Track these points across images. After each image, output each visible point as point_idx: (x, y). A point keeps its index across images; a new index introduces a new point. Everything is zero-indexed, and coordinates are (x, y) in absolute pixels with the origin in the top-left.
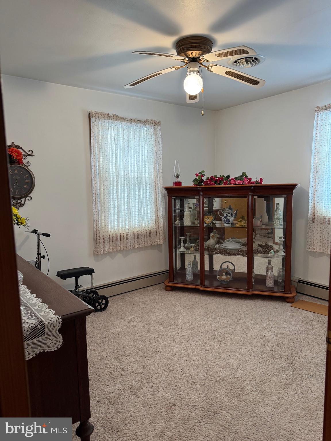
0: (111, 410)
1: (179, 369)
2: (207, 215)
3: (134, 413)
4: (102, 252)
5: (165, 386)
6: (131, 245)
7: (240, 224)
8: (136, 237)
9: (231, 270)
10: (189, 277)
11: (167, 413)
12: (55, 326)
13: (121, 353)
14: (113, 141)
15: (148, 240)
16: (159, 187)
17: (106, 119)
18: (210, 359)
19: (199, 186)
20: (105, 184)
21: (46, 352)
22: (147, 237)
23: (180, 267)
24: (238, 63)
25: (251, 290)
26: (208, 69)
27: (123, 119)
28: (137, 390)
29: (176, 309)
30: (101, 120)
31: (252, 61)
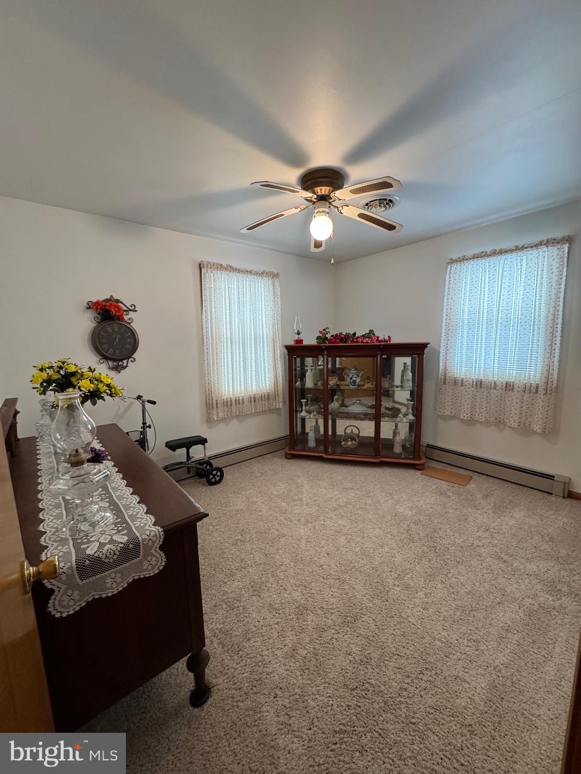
0: (230, 618)
1: (308, 558)
2: (332, 376)
3: (258, 621)
4: (216, 418)
5: (292, 581)
6: (248, 409)
7: (368, 385)
8: (253, 400)
9: (355, 434)
10: (312, 443)
11: (298, 621)
12: (154, 542)
13: (240, 537)
14: (227, 295)
15: (266, 404)
16: (278, 345)
17: (219, 269)
18: (342, 544)
19: (323, 345)
20: (218, 342)
21: (143, 578)
22: (265, 401)
23: (301, 431)
24: (370, 206)
25: (378, 457)
26: (338, 210)
27: (239, 271)
28: (260, 588)
29: (299, 481)
30: (213, 271)
31: (387, 203)
